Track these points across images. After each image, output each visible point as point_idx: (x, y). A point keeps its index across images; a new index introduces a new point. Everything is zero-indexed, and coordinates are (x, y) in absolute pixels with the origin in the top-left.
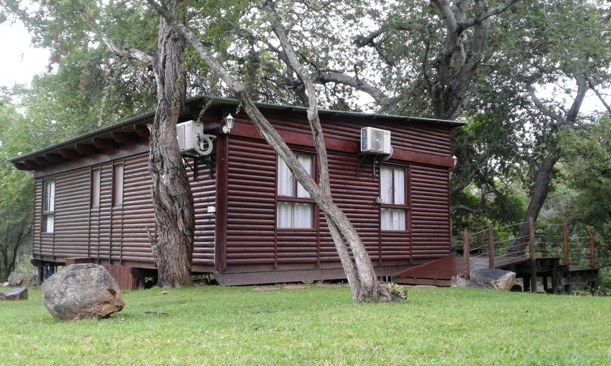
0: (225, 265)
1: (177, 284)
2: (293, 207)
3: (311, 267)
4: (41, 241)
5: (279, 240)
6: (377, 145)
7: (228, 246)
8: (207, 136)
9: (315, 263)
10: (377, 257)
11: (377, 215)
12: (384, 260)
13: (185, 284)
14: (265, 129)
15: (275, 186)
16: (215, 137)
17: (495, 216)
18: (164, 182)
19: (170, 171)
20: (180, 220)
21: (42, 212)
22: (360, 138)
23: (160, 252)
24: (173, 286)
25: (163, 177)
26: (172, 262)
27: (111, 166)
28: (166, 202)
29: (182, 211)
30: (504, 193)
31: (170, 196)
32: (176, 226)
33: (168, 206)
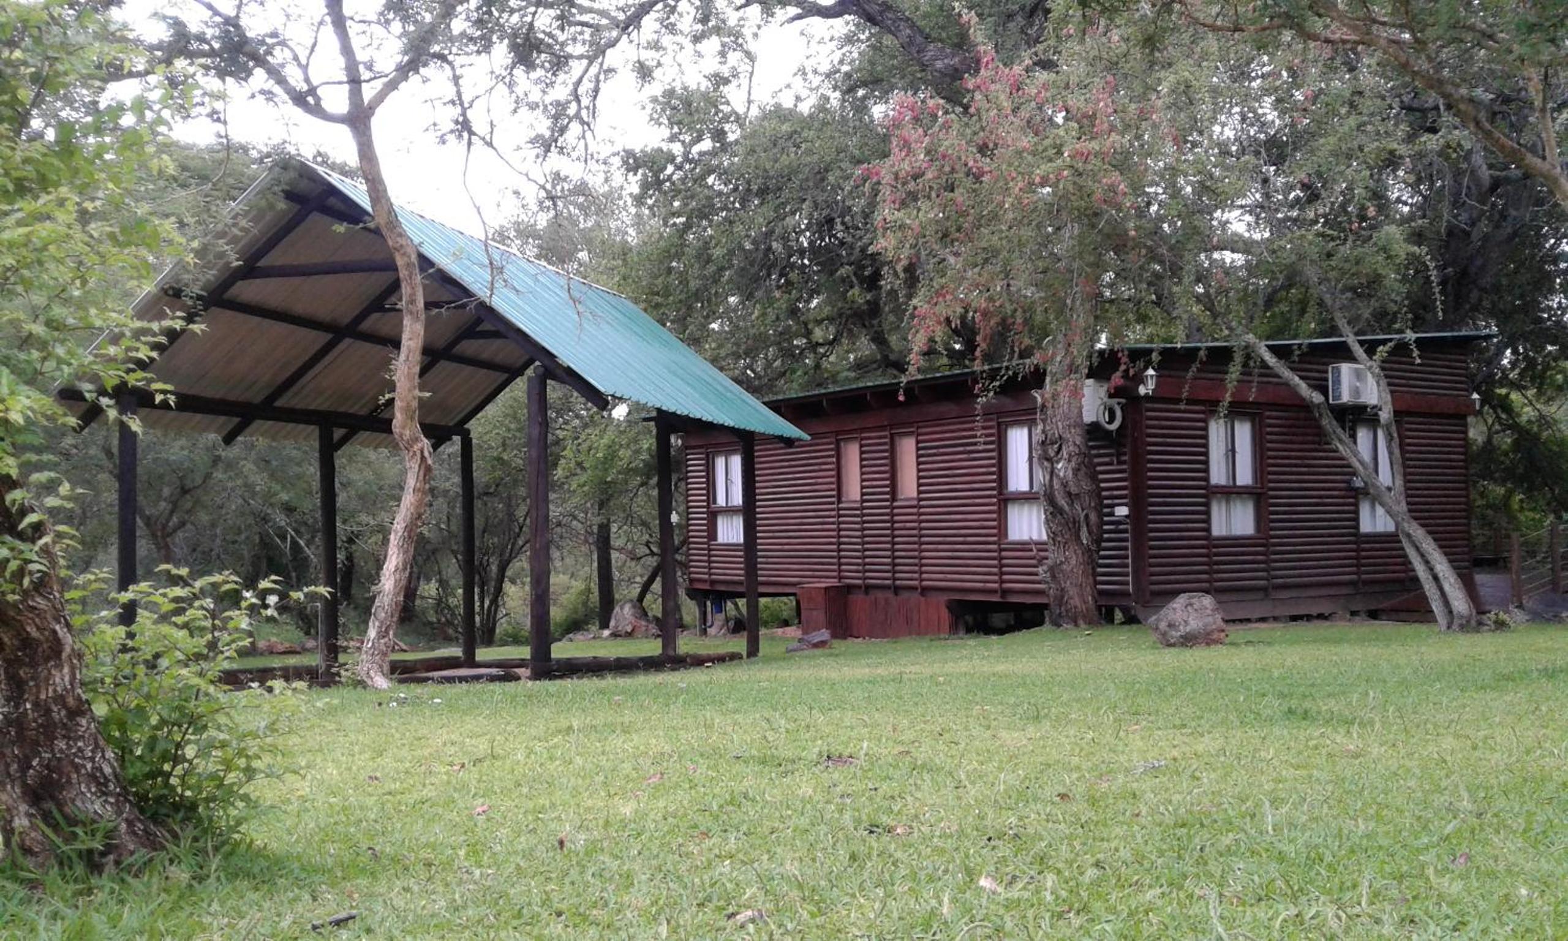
0: (1148, 594)
1: (1081, 622)
2: (1228, 502)
3: (1261, 595)
4: (710, 556)
5: (1216, 555)
6: (1356, 392)
7: (1151, 566)
8: (1114, 401)
9: (1264, 589)
10: (1354, 577)
11: (1352, 508)
12: (1366, 583)
13: (1091, 623)
14: (1340, 440)
15: (1207, 471)
16: (1123, 401)
17: (1510, 475)
18: (1061, 474)
19: (1074, 459)
20: (1084, 529)
21: (708, 507)
22: (1326, 380)
23: (1053, 577)
24: (1076, 625)
25: (1060, 466)
26: (1072, 591)
27: (887, 433)
28: (1062, 502)
29: (1087, 516)
30: (1535, 429)
31: (1069, 494)
32: (1078, 538)
33: (1067, 508)
